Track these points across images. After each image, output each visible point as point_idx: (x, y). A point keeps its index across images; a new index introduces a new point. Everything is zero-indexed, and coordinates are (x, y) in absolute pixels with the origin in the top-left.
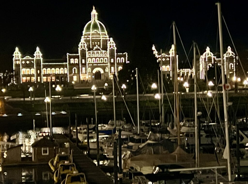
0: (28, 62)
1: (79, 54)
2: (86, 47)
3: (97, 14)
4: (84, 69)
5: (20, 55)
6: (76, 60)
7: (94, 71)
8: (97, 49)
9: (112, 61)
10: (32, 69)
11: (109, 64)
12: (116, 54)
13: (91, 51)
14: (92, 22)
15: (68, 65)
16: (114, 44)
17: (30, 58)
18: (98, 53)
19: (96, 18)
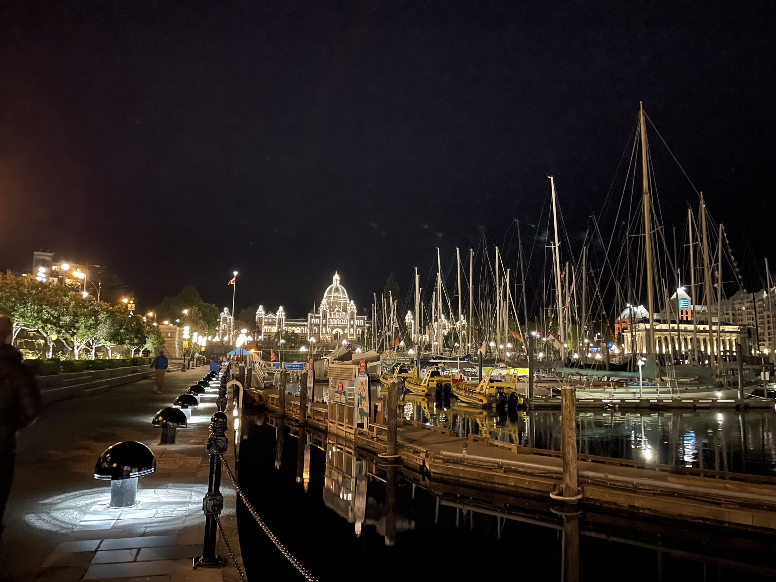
0: (270, 320)
1: (321, 315)
2: (327, 308)
3: (339, 278)
4: (324, 329)
5: (263, 313)
6: (317, 320)
7: (334, 332)
8: (338, 311)
9: (352, 323)
10: (274, 327)
11: (348, 326)
12: (355, 316)
13: (332, 313)
14: (334, 285)
15: (309, 325)
16: (355, 307)
17: (273, 317)
18: (339, 314)
19: (338, 282)
